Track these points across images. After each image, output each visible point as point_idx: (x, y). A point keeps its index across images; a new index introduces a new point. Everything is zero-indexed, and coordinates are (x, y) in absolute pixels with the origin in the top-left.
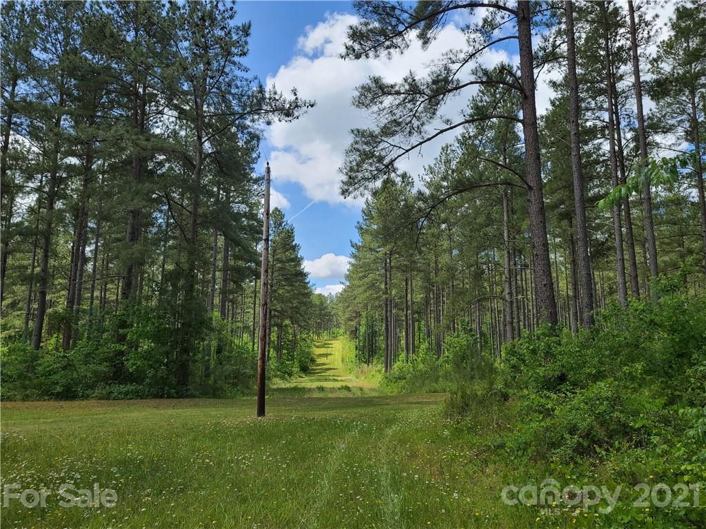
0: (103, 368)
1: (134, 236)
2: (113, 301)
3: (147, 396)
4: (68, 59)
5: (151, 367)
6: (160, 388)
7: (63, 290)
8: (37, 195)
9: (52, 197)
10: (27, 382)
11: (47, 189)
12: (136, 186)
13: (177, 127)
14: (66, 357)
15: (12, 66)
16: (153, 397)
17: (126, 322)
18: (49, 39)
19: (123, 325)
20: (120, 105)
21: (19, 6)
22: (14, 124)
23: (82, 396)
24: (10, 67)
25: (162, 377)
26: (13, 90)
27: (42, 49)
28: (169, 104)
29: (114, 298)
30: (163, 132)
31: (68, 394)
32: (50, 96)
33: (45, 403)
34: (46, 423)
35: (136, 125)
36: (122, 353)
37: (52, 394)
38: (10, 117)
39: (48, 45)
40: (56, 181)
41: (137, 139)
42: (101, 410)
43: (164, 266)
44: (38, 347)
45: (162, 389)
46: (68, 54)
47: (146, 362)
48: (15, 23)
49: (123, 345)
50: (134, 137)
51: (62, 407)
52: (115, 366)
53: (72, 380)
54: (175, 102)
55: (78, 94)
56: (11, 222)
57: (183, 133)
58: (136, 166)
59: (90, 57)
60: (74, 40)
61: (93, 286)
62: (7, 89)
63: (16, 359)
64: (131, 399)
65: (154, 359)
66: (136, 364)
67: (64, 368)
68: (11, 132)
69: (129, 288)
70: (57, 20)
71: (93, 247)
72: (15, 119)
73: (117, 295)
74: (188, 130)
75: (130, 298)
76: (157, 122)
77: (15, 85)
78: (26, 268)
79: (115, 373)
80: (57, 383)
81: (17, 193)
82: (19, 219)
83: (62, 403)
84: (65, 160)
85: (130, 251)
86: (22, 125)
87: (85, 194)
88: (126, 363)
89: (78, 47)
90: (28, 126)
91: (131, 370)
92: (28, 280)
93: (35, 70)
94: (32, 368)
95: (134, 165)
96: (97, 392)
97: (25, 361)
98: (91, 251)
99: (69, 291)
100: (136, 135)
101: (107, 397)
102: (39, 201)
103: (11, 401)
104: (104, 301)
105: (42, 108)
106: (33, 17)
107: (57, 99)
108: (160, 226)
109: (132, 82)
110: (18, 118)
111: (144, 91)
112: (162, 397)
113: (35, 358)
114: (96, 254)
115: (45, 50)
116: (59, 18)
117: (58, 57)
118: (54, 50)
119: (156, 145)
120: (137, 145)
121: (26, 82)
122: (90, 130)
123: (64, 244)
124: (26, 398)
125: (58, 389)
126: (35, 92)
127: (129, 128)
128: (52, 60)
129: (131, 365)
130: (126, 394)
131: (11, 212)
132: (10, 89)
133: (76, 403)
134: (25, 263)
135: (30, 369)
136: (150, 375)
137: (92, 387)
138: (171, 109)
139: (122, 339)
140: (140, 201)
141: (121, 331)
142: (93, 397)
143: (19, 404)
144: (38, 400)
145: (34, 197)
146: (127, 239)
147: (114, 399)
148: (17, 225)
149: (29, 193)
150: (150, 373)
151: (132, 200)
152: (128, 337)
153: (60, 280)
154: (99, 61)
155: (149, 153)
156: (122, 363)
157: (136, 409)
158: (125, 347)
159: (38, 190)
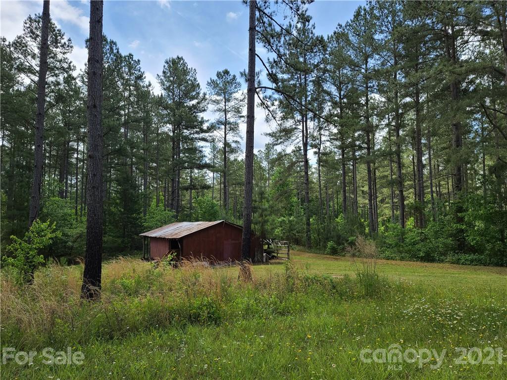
0: (450, 241)
1: (459, 143)
2: (445, 194)
3: (489, 264)
4: (397, 31)
5: (488, 241)
6: (500, 259)
7: (411, 188)
8: (387, 129)
9: (398, 127)
10: (401, 249)
11: (393, 124)
12: (456, 105)
13: (481, 48)
14: (423, 233)
15: (364, 51)
16: (494, 266)
17: (462, 207)
18: (383, 23)
19: (460, 210)
20: (435, 49)
21: (363, 11)
22: (369, 87)
23: (439, 260)
24: (363, 53)
25: (499, 250)
26: (366, 66)
27: (380, 32)
28: (475, 32)
29: (446, 191)
30: (469, 56)
31: (428, 258)
32: (388, 61)
33: (414, 263)
34: (420, 276)
35: (450, 59)
36: (462, 231)
37: (418, 257)
38: (367, 84)
39: (383, 28)
40: (399, 117)
41: (453, 69)
42: (455, 271)
43: (484, 162)
44: (403, 227)
45: (502, 260)
46: (396, 28)
47: (484, 238)
48: (362, 23)
49: (463, 225)
50: (451, 68)
51: (426, 266)
52: (458, 240)
53: (430, 249)
54: (479, 28)
55: (405, 53)
56: (375, 149)
57: (487, 51)
58: (454, 89)
59: (410, 23)
60: (398, 16)
61: (431, 184)
62: (363, 67)
63: (393, 234)
64: (476, 265)
65: (490, 236)
66: (475, 239)
67: (422, 241)
68: (369, 93)
69: (460, 183)
70: (386, 8)
71: (427, 156)
72: (370, 84)
73: (448, 189)
74: (491, 47)
75: (463, 189)
76: (463, 51)
77: (367, 62)
78: (387, 176)
79: (459, 245)
80: (420, 250)
81: (376, 131)
82: (379, 147)
83: (426, 264)
84: (403, 101)
85: (459, 155)
86: (374, 86)
87: (420, 120)
88: (467, 238)
89: (402, 20)
90: (377, 86)
91: (472, 244)
92: (391, 184)
93: (377, 49)
94: (403, 240)
95: (452, 89)
96: (449, 258)
97: (398, 235)
98: (425, 160)
99: (415, 189)
100: (451, 66)
101: (457, 262)
102: (389, 133)
103: (394, 260)
104: (440, 194)
105: (385, 71)
106: (372, 14)
107: (392, 62)
108: (476, 132)
109: (442, 28)
110: (371, 83)
111: (452, 30)
112: (502, 265)
113: (403, 233)
114: (430, 161)
115: (382, 32)
116: (387, 6)
117: (390, 33)
118: (387, 30)
119: (469, 68)
120: (454, 73)
121: (372, 58)
122: (418, 74)
123: (408, 157)
124: (402, 259)
125: (422, 254)
126: (379, 62)
127: (446, 63)
128: (386, 37)
129: (472, 240)
130: (472, 261)
131: (374, 143)
132: (364, 67)
133: (436, 265)
134: (386, 174)
135: (401, 241)
136: (488, 248)
137: (445, 254)
138: (476, 36)
139: (460, 220)
140: (462, 115)
141: (459, 215)
142: (446, 262)
143: (398, 262)
144: (410, 261)
145: (386, 130)
146: (454, 146)
147: (463, 264)
148: (378, 150)
149: (383, 128)
150: (489, 246)
151: (455, 116)
152: (466, 219)
153: (408, 182)
154: (416, 23)
155: (463, 76)
156: (464, 238)
157: (482, 273)
158: (465, 226)
159: (388, 125)
